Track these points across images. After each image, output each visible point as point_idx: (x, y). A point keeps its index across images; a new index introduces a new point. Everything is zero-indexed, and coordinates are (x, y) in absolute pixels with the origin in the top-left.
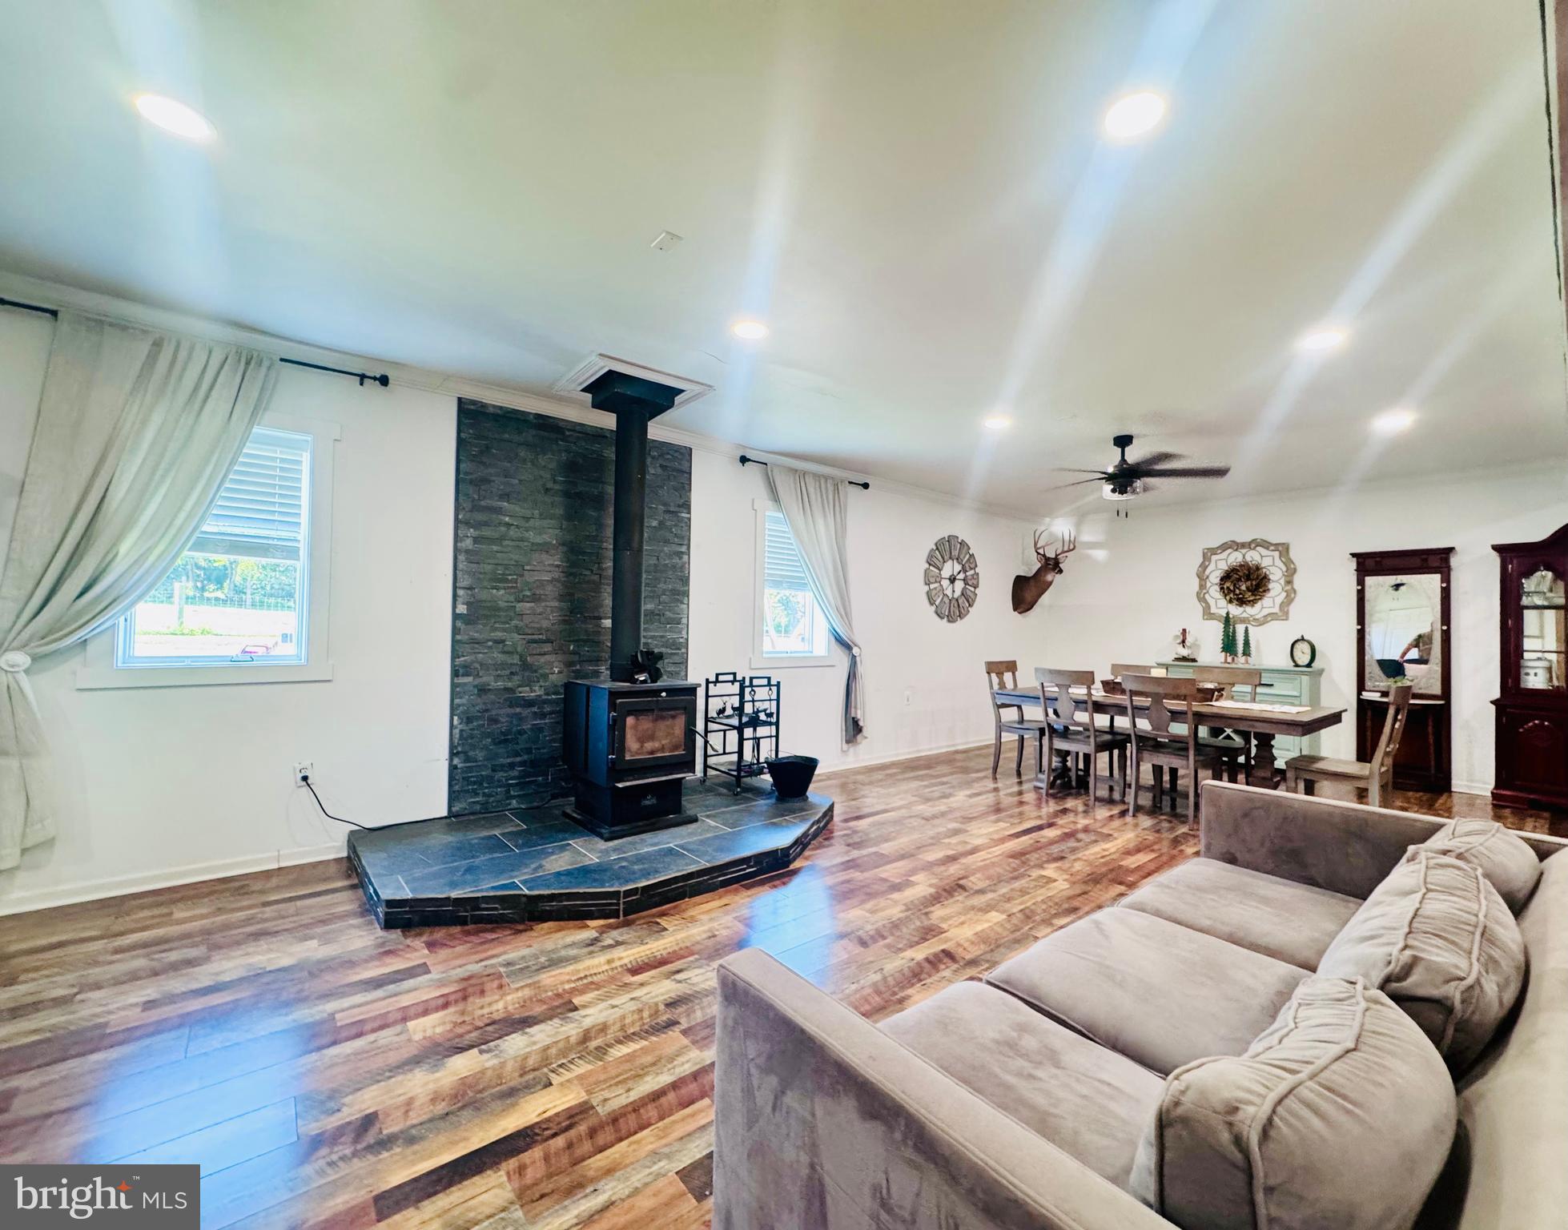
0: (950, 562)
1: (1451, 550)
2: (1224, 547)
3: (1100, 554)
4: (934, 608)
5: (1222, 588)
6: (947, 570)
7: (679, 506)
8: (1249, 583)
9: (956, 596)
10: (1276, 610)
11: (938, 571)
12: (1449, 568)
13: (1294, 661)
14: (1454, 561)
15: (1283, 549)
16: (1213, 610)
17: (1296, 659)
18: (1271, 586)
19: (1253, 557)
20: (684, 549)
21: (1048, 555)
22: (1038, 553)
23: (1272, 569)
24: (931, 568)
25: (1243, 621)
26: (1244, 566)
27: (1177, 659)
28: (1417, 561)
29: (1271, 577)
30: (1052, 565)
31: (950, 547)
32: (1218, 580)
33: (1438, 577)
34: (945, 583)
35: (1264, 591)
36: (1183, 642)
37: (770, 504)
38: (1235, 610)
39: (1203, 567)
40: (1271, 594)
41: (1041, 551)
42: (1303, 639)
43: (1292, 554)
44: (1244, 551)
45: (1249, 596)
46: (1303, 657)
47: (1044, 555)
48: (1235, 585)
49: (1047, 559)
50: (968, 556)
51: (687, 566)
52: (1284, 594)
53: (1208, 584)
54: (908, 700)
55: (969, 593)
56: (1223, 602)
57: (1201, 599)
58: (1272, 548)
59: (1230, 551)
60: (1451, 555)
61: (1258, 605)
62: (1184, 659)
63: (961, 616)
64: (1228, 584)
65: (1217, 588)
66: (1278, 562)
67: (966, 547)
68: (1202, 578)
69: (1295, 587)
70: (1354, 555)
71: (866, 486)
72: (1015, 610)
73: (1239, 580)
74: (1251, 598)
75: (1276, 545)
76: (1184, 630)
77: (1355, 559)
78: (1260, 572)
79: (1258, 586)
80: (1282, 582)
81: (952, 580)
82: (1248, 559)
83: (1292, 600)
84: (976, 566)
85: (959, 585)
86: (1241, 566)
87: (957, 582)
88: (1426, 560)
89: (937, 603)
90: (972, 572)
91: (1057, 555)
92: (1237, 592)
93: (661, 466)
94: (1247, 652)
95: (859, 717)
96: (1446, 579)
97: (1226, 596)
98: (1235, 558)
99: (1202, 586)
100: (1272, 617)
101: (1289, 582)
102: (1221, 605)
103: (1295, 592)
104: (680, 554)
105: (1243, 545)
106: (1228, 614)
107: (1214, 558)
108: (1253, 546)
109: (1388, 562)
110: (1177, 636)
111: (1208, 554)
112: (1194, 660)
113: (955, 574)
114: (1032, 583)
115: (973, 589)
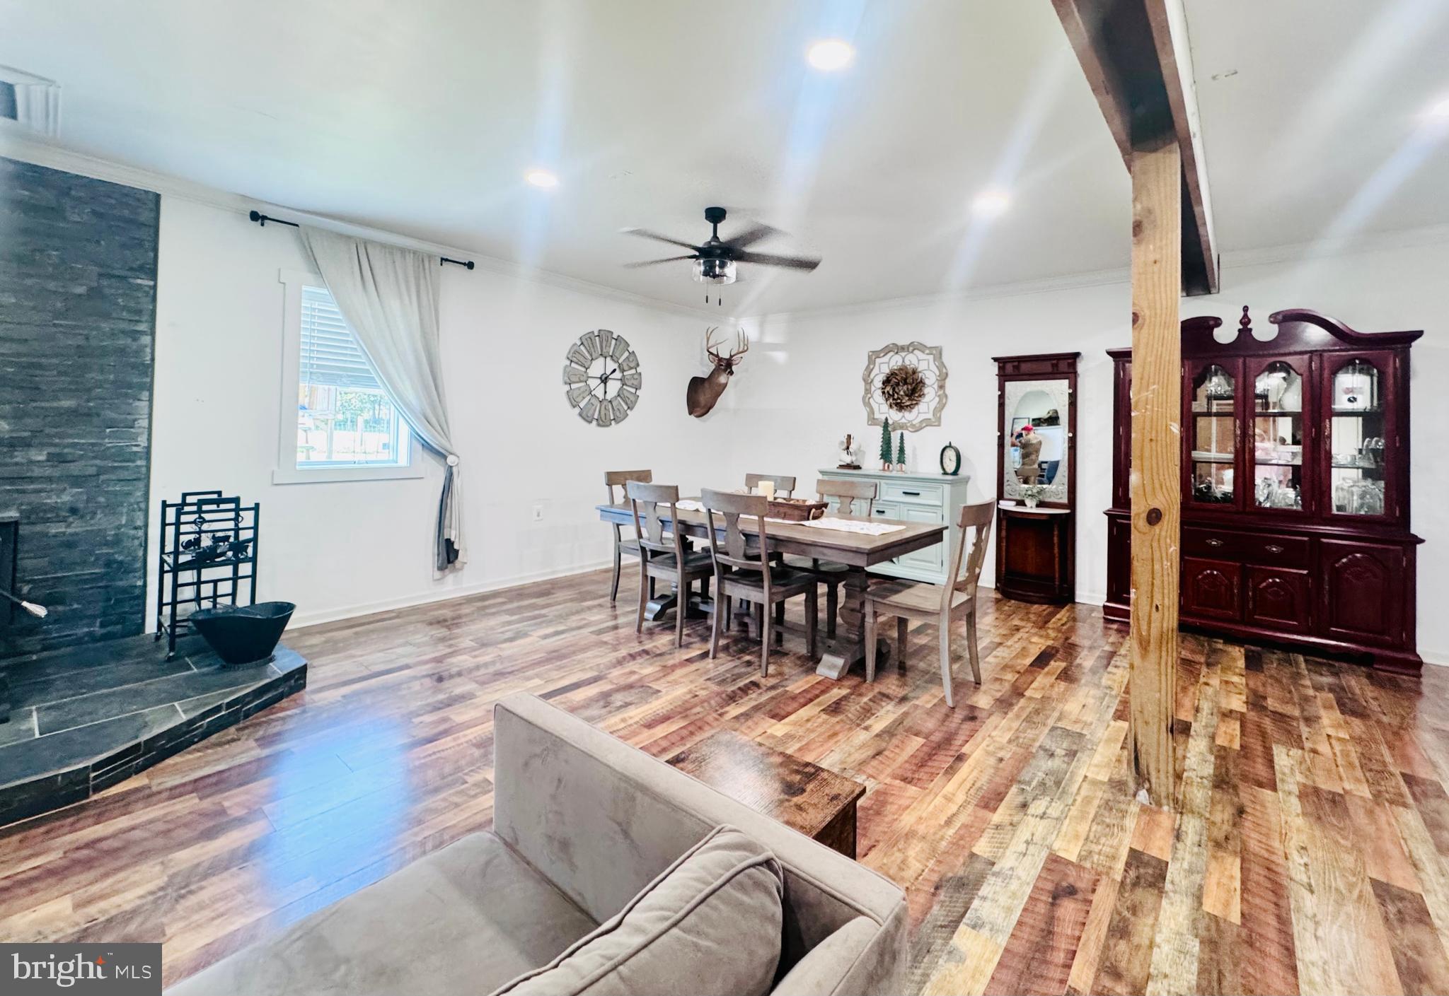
0: (602, 359)
1: (1076, 356)
2: (887, 350)
3: (780, 356)
4: (577, 410)
5: (883, 393)
6: (597, 368)
7: (131, 269)
8: (905, 388)
9: (609, 397)
10: (930, 416)
11: (584, 369)
12: (1075, 373)
13: (944, 469)
14: (1081, 367)
15: (937, 353)
16: (877, 416)
17: (945, 466)
18: (926, 390)
19: (912, 360)
20: (142, 327)
21: (721, 356)
22: (711, 353)
23: (927, 373)
24: (573, 365)
25: (902, 427)
26: (903, 369)
27: (841, 466)
28: (1047, 367)
29: (927, 381)
30: (726, 366)
31: (601, 343)
32: (880, 385)
33: (1066, 382)
34: (593, 383)
35: (920, 396)
36: (848, 448)
37: (310, 277)
38: (894, 416)
39: (869, 370)
40: (926, 399)
41: (713, 350)
42: (950, 446)
43: (944, 359)
44: (903, 354)
45: (906, 401)
46: (951, 467)
47: (717, 356)
48: (894, 389)
49: (720, 360)
50: (626, 354)
51: (148, 350)
52: (937, 399)
53: (873, 388)
54: (538, 515)
55: (626, 394)
56: (885, 407)
57: (867, 403)
58: (927, 351)
59: (892, 354)
60: (1078, 360)
61: (915, 410)
62: (848, 466)
63: (617, 420)
64: (888, 389)
65: (880, 392)
66: (933, 367)
67: (623, 344)
68: (868, 382)
69: (947, 391)
70: (995, 359)
71: (470, 265)
72: (690, 414)
73: (898, 384)
74: (908, 403)
75: (931, 348)
76: (849, 436)
77: (996, 364)
78: (915, 376)
79: (914, 391)
80: (936, 386)
81: (604, 380)
82: (907, 363)
83: (944, 405)
84: (638, 365)
85: (613, 387)
86: (900, 369)
87: (610, 383)
88: (1057, 365)
89: (582, 405)
90: (633, 371)
91: (731, 356)
92: (896, 396)
93: (94, 212)
94: (901, 460)
95: (452, 539)
96: (1074, 386)
97: (887, 400)
98: (895, 362)
99: (868, 391)
100: (927, 423)
101: (942, 387)
102: (883, 410)
103: (946, 396)
104: (135, 335)
105: (903, 348)
106: (887, 419)
107: (878, 361)
108: (911, 349)
109: (1025, 367)
110: (843, 442)
111: (874, 356)
112: (858, 467)
113: (608, 373)
114: (706, 385)
115: (633, 391)
